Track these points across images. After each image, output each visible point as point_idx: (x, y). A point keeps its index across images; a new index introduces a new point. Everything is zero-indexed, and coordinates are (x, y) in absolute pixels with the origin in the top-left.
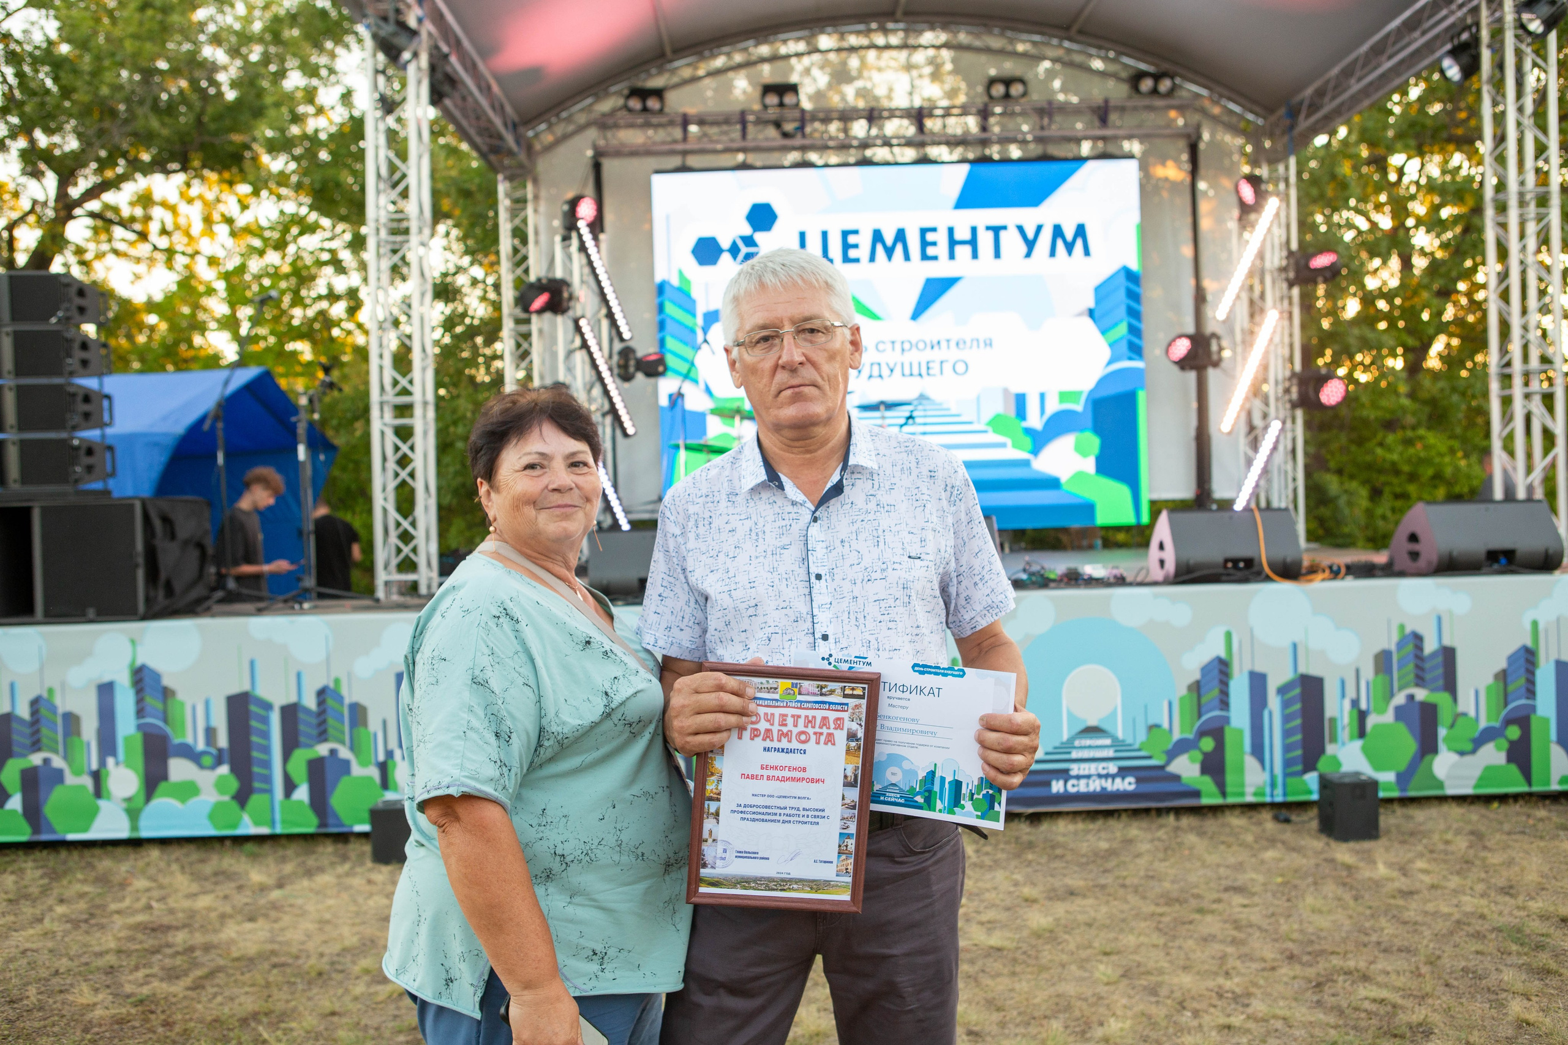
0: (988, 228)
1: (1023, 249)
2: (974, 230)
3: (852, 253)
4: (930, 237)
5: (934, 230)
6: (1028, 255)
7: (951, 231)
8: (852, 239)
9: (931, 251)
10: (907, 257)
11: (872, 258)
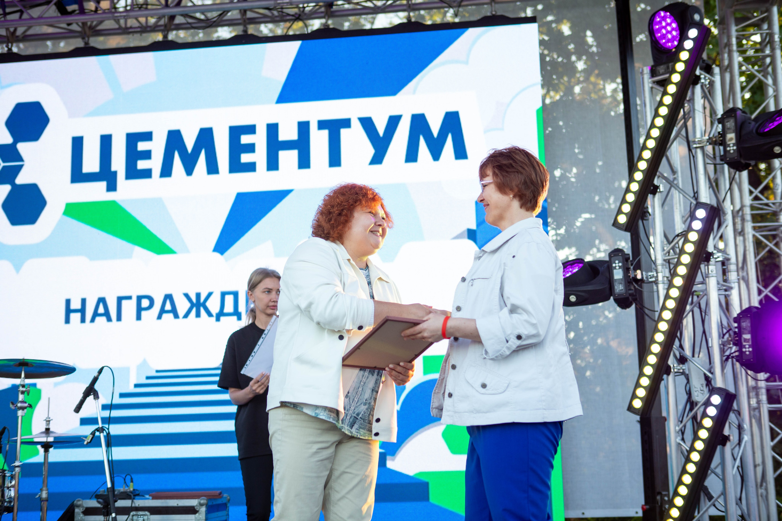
0: (322, 125)
1: (370, 151)
2: (304, 127)
3: (142, 165)
4: (245, 139)
5: (251, 129)
6: (377, 159)
7: (272, 129)
8: (142, 146)
9: (245, 158)
10: (212, 168)
11: (166, 171)
